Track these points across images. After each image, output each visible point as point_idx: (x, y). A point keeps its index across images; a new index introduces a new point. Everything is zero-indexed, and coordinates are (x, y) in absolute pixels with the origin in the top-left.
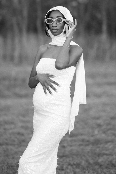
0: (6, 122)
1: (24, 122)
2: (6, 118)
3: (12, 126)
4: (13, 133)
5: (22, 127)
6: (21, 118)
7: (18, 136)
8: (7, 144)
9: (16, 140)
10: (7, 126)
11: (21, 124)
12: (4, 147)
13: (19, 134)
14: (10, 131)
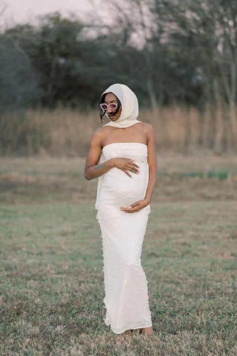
0: (172, 231)
1: (197, 230)
2: (174, 225)
3: (179, 235)
4: (177, 244)
5: (192, 236)
6: (194, 225)
7: (182, 247)
8: (165, 256)
9: (178, 251)
10: (172, 236)
11: (191, 233)
12: (160, 259)
13: (184, 244)
14: (174, 241)
